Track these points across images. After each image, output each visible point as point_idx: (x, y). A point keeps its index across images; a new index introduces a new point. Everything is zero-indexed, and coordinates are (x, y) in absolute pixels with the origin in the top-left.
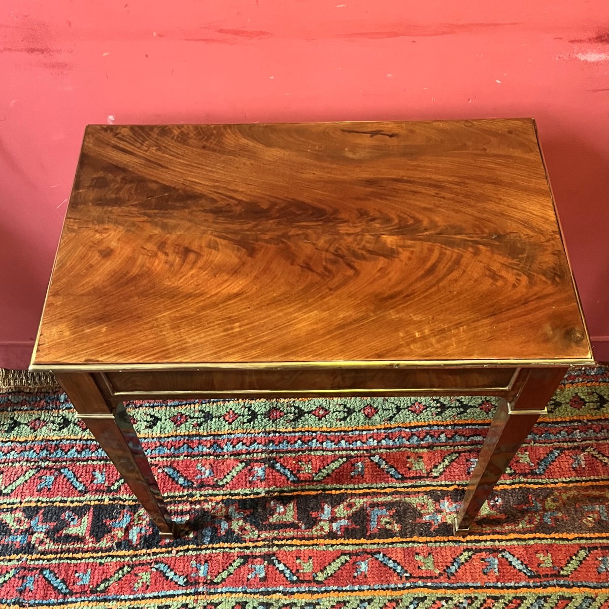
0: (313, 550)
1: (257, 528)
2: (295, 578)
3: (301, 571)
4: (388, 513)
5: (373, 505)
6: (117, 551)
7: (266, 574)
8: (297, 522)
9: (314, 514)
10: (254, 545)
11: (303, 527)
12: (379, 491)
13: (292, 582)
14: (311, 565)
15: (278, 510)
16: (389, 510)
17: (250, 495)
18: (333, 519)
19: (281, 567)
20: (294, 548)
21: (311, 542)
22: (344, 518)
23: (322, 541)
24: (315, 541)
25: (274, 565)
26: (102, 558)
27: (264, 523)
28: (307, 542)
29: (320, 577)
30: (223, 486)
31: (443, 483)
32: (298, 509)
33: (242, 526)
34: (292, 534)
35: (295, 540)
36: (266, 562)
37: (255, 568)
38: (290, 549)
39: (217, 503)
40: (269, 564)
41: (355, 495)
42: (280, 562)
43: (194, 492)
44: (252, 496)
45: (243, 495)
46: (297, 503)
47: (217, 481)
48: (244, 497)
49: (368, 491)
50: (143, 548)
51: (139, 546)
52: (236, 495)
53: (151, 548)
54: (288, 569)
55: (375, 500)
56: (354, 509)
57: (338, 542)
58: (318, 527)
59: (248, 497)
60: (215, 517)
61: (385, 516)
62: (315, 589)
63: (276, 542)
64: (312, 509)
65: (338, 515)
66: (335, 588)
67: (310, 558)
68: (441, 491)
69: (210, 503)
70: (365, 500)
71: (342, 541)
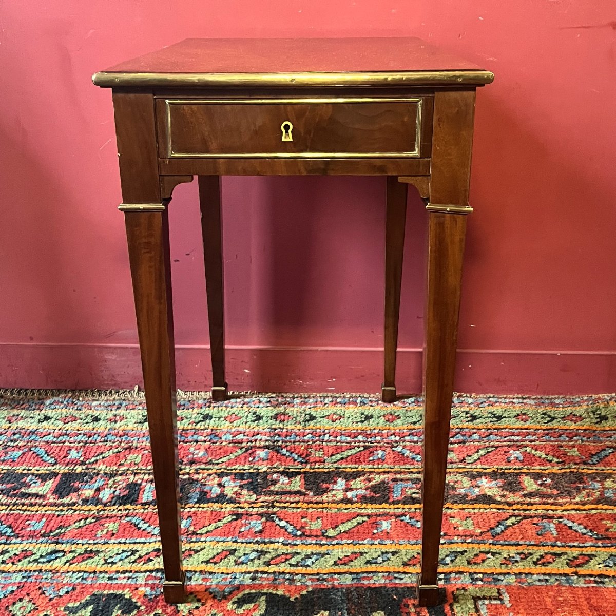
0: (323, 512)
1: (255, 493)
2: (299, 533)
3: (307, 528)
4: (414, 486)
5: (395, 480)
6: (82, 506)
7: (264, 528)
8: (304, 491)
9: (324, 486)
10: (250, 506)
11: (311, 494)
12: (403, 470)
13: (296, 535)
14: (320, 523)
15: (281, 481)
16: (415, 483)
17: (249, 469)
18: (348, 489)
19: (283, 523)
20: (299, 510)
21: (321, 505)
22: (361, 488)
23: (334, 505)
24: (325, 505)
25: (274, 521)
26: (62, 511)
27: (264, 490)
28: (315, 506)
29: (331, 533)
30: (218, 464)
31: (479, 466)
32: (305, 481)
33: (237, 492)
34: (297, 499)
35: (301, 503)
36: (264, 519)
37: (250, 523)
38: (295, 510)
39: (210, 475)
40: (267, 520)
41: (374, 472)
42: (280, 520)
43: (183, 467)
44: (251, 471)
45: (240, 470)
46: (304, 477)
47: (211, 460)
48: (242, 471)
49: (389, 470)
50: (114, 504)
51: (109, 503)
52: (232, 470)
53: (124, 505)
54: (291, 525)
55: (398, 476)
56: (373, 483)
57: (354, 506)
58: (330, 494)
59: (247, 471)
60: (205, 485)
61: (411, 488)
62: (324, 542)
63: (278, 504)
64: (323, 481)
65: (353, 487)
66: (349, 542)
67: (318, 518)
68: (477, 472)
69: (201, 475)
70: (386, 476)
71: (359, 505)
